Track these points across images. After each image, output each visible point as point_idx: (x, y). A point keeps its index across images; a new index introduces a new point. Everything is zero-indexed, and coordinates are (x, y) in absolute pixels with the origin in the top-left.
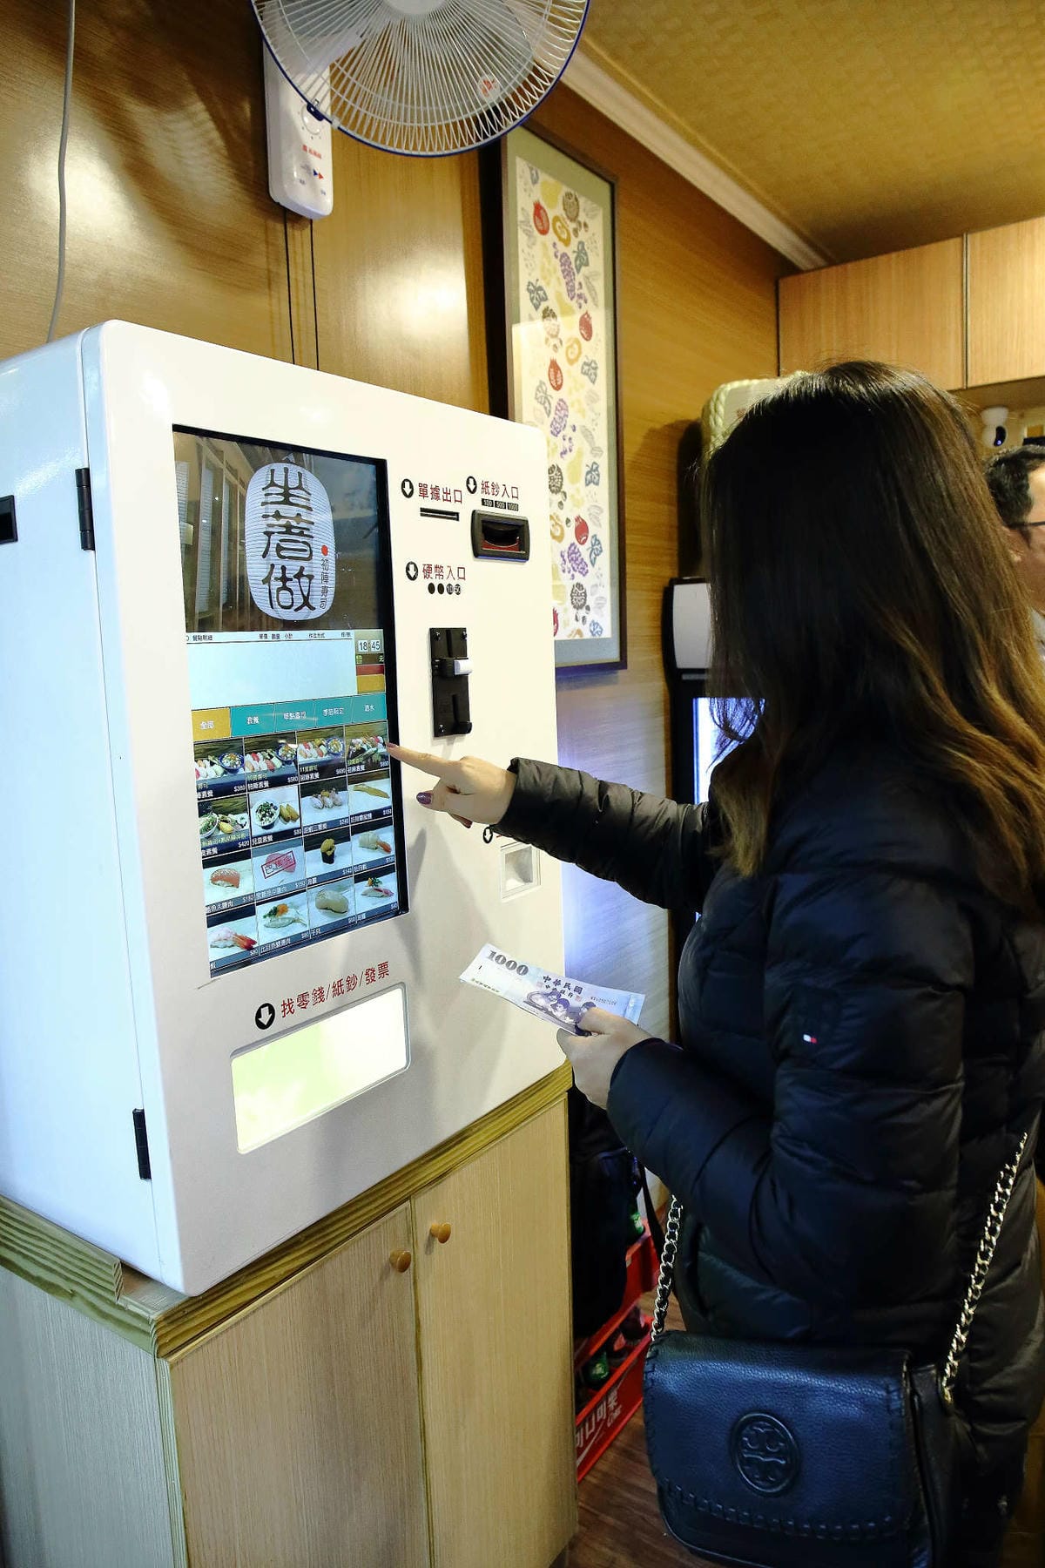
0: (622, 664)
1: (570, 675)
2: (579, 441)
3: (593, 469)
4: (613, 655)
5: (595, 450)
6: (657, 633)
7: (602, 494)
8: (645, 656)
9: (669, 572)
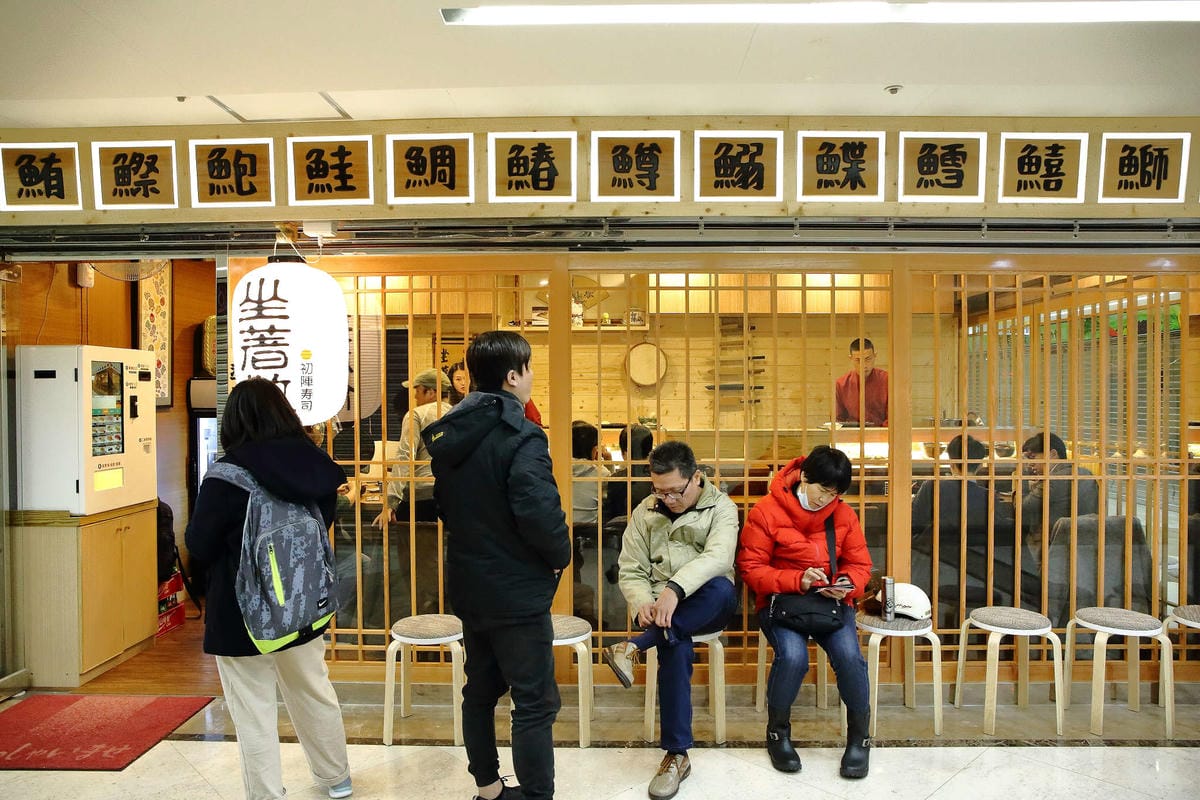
0: (172, 406)
1: (160, 408)
2: (159, 336)
3: (164, 345)
4: (169, 403)
5: (165, 339)
6: (184, 396)
7: (166, 353)
8: (179, 403)
9: (189, 375)
